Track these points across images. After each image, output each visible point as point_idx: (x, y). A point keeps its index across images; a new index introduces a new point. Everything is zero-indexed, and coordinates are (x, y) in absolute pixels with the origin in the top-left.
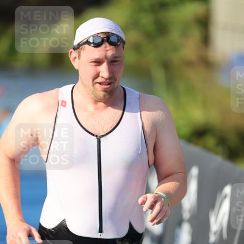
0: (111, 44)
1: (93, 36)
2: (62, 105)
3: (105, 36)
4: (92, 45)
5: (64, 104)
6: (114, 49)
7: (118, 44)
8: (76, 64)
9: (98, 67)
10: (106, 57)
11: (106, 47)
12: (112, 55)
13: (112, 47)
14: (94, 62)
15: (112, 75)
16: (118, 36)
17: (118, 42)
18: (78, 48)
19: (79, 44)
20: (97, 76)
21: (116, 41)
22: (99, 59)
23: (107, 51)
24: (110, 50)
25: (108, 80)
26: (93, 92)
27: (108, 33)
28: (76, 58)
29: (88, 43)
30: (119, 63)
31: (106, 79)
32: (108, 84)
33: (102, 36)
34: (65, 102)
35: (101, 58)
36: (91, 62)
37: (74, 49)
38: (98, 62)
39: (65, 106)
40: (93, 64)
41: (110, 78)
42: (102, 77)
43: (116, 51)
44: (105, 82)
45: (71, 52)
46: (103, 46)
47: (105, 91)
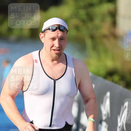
0: (61, 30)
1: (52, 26)
2: (35, 62)
3: (58, 26)
4: (51, 30)
5: (36, 61)
6: (62, 33)
7: (64, 31)
8: (43, 40)
9: (53, 42)
10: (58, 37)
11: (58, 32)
12: (61, 36)
13: (61, 32)
14: (52, 39)
15: (60, 46)
16: (64, 27)
17: (64, 29)
18: (44, 32)
19: (44, 30)
20: (53, 46)
21: (63, 29)
22: (54, 37)
23: (58, 34)
24: (60, 33)
25: (58, 48)
26: (50, 54)
27: (60, 25)
28: (43, 37)
29: (49, 29)
30: (64, 40)
31: (57, 48)
32: (58, 51)
33: (56, 26)
34: (37, 61)
35: (55, 37)
36: (50, 39)
37: (42, 32)
38: (54, 39)
39: (37, 62)
40: (51, 40)
41: (59, 47)
42: (55, 47)
43: (63, 34)
44: (56, 49)
45: (41, 34)
46: (57, 31)
47: (57, 54)
